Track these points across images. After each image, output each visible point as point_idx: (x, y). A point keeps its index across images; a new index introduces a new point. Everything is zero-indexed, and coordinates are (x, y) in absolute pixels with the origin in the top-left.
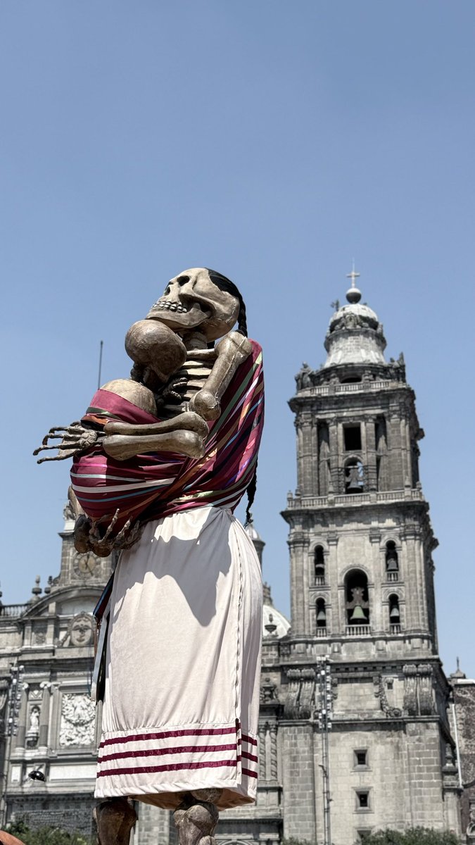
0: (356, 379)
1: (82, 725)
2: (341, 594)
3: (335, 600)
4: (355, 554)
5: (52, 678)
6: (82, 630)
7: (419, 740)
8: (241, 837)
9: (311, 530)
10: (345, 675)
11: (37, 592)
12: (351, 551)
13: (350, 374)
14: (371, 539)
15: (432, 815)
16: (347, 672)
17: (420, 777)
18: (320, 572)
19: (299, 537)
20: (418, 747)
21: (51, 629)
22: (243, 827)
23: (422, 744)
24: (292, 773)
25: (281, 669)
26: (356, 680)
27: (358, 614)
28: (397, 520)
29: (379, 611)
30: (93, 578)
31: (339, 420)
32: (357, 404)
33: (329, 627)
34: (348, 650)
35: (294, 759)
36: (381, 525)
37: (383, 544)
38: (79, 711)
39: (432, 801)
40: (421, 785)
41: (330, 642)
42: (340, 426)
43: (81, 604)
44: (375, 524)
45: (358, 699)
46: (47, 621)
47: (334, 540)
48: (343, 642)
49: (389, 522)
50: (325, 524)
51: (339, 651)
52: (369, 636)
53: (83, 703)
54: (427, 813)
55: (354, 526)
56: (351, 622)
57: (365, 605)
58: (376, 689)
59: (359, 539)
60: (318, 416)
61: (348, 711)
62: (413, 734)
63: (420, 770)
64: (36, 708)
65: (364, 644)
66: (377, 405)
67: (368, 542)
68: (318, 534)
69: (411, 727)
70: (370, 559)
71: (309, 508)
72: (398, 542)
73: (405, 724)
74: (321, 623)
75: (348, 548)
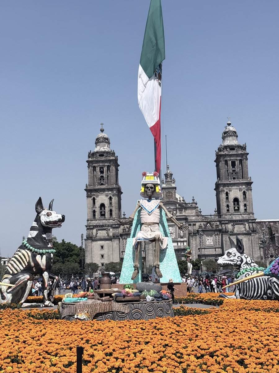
0: (234, 149)
1: (172, 234)
2: (233, 203)
3: (231, 205)
4: (236, 194)
7: (254, 237)
8: (212, 258)
9: (225, 188)
10: (237, 223)
12: (235, 193)
13: (232, 148)
14: (239, 190)
15: (257, 253)
16: (236, 222)
17: (255, 245)
18: (227, 198)
19: (222, 190)
20: (254, 239)
22: (213, 256)
23: (255, 238)
24: (226, 245)
25: (220, 221)
26: (239, 224)
27: (236, 208)
28: (246, 186)
29: (242, 208)
30: (171, 199)
31: (230, 160)
32: (235, 156)
33: (230, 211)
34: (235, 217)
35: (226, 241)
36: (242, 187)
37: (243, 192)
38: (171, 230)
39: (257, 250)
40: (255, 247)
41: (230, 215)
42: (230, 161)
43: (168, 205)
44: (240, 187)
45: (240, 228)
47: (230, 190)
48: (234, 215)
49: (244, 187)
50: (228, 187)
51: (233, 217)
52: (240, 214)
53: (171, 229)
54: (256, 252)
55: (235, 187)
56: (235, 210)
57: (238, 206)
58: (244, 226)
59: (237, 190)
60: (225, 159)
61: (238, 231)
62: (253, 236)
63: (255, 243)
65: (239, 215)
66: (240, 157)
67: (239, 191)
68: (227, 189)
69: (252, 234)
70: (240, 195)
71: (224, 183)
72: (246, 191)
73: (251, 234)
74: (228, 210)
75: (234, 193)
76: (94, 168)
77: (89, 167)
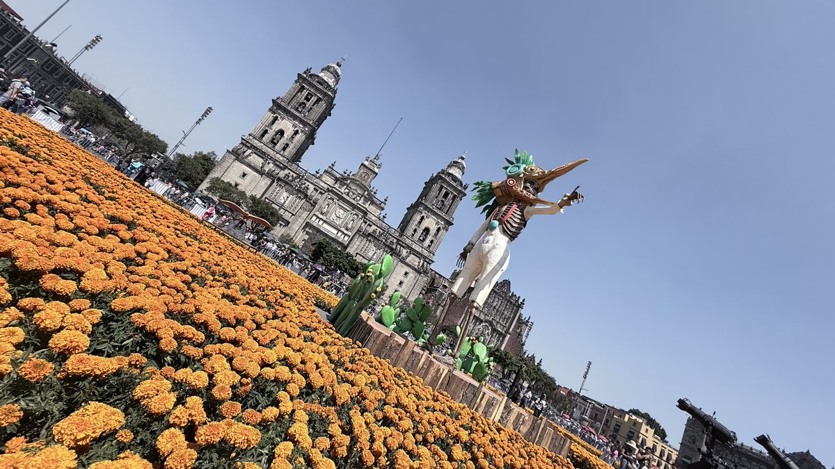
0: (455, 181)
1: (339, 218)
2: (422, 231)
3: (419, 232)
4: (430, 224)
5: (338, 200)
6: (354, 194)
9: (424, 211)
11: (345, 173)
16: (413, 252)
18: (420, 223)
19: (420, 211)
20: (421, 280)
21: (345, 187)
25: (398, 240)
26: (415, 255)
27: (421, 238)
28: (445, 223)
29: (427, 242)
30: (364, 182)
31: (446, 189)
32: (453, 188)
33: (414, 237)
34: (416, 246)
36: (440, 222)
38: (340, 214)
40: (416, 289)
41: (412, 241)
44: (439, 220)
45: (414, 260)
46: (345, 184)
47: (428, 217)
48: (415, 243)
49: (442, 223)
50: (428, 212)
51: (413, 245)
52: (422, 246)
53: (342, 212)
55: (434, 217)
56: (419, 239)
57: (425, 237)
58: (419, 261)
59: (434, 222)
60: (443, 183)
61: (411, 262)
62: (422, 277)
63: (418, 285)
64: (328, 205)
65: (420, 247)
66: (457, 192)
67: (435, 224)
68: (426, 213)
69: (422, 275)
70: (433, 228)
71: (428, 205)
72: (442, 229)
73: (421, 273)
74: (413, 235)
75: (430, 222)
76: (302, 88)
77: (296, 82)
